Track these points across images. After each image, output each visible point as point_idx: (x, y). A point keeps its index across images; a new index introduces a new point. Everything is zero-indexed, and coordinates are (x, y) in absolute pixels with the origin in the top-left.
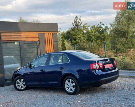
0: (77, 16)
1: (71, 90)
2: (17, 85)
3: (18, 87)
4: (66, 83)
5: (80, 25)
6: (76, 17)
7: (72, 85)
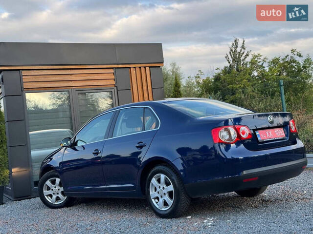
0: (236, 41)
1: (166, 204)
2: (46, 192)
3: (48, 199)
4: (152, 184)
5: (243, 60)
6: (234, 42)
7: (165, 191)
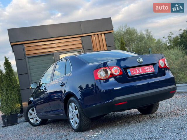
3: (32, 121)
4: (69, 110)
7: (75, 114)
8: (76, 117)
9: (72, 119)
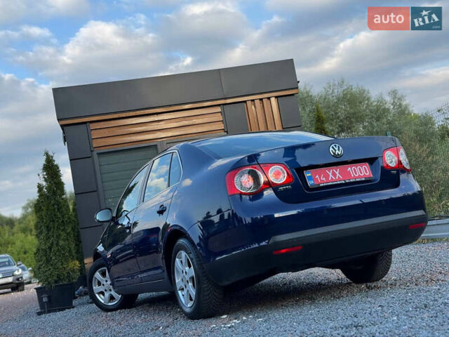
3: (100, 298)
4: (177, 268)
8: (191, 284)
9: (183, 289)
